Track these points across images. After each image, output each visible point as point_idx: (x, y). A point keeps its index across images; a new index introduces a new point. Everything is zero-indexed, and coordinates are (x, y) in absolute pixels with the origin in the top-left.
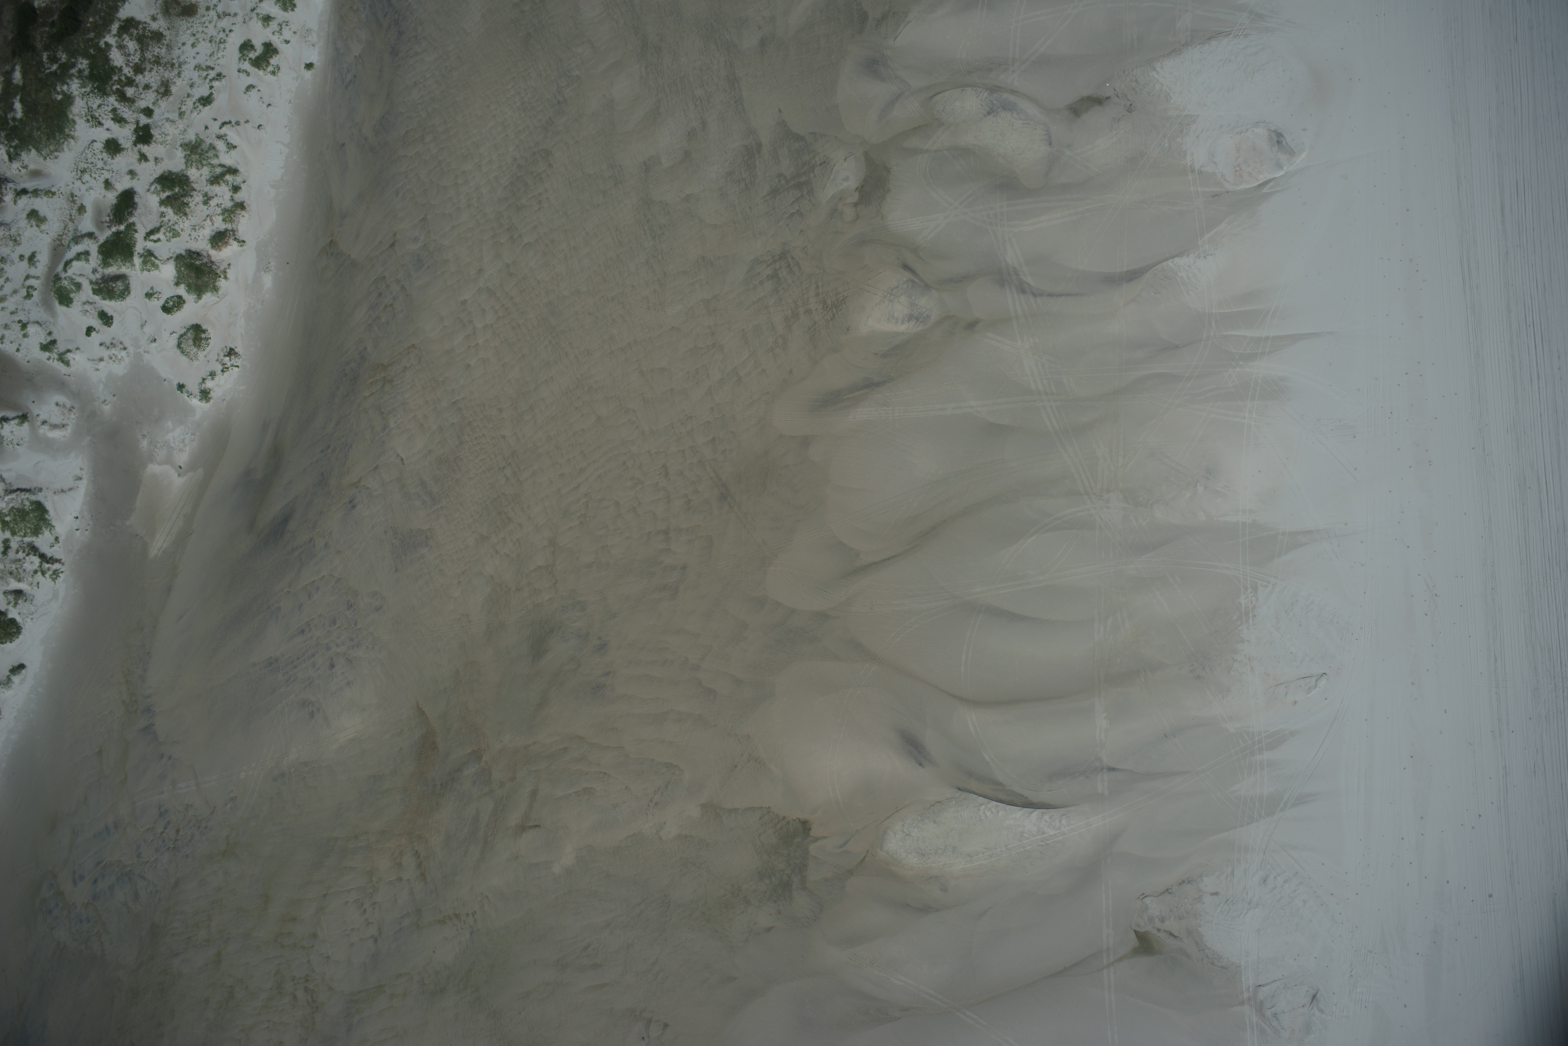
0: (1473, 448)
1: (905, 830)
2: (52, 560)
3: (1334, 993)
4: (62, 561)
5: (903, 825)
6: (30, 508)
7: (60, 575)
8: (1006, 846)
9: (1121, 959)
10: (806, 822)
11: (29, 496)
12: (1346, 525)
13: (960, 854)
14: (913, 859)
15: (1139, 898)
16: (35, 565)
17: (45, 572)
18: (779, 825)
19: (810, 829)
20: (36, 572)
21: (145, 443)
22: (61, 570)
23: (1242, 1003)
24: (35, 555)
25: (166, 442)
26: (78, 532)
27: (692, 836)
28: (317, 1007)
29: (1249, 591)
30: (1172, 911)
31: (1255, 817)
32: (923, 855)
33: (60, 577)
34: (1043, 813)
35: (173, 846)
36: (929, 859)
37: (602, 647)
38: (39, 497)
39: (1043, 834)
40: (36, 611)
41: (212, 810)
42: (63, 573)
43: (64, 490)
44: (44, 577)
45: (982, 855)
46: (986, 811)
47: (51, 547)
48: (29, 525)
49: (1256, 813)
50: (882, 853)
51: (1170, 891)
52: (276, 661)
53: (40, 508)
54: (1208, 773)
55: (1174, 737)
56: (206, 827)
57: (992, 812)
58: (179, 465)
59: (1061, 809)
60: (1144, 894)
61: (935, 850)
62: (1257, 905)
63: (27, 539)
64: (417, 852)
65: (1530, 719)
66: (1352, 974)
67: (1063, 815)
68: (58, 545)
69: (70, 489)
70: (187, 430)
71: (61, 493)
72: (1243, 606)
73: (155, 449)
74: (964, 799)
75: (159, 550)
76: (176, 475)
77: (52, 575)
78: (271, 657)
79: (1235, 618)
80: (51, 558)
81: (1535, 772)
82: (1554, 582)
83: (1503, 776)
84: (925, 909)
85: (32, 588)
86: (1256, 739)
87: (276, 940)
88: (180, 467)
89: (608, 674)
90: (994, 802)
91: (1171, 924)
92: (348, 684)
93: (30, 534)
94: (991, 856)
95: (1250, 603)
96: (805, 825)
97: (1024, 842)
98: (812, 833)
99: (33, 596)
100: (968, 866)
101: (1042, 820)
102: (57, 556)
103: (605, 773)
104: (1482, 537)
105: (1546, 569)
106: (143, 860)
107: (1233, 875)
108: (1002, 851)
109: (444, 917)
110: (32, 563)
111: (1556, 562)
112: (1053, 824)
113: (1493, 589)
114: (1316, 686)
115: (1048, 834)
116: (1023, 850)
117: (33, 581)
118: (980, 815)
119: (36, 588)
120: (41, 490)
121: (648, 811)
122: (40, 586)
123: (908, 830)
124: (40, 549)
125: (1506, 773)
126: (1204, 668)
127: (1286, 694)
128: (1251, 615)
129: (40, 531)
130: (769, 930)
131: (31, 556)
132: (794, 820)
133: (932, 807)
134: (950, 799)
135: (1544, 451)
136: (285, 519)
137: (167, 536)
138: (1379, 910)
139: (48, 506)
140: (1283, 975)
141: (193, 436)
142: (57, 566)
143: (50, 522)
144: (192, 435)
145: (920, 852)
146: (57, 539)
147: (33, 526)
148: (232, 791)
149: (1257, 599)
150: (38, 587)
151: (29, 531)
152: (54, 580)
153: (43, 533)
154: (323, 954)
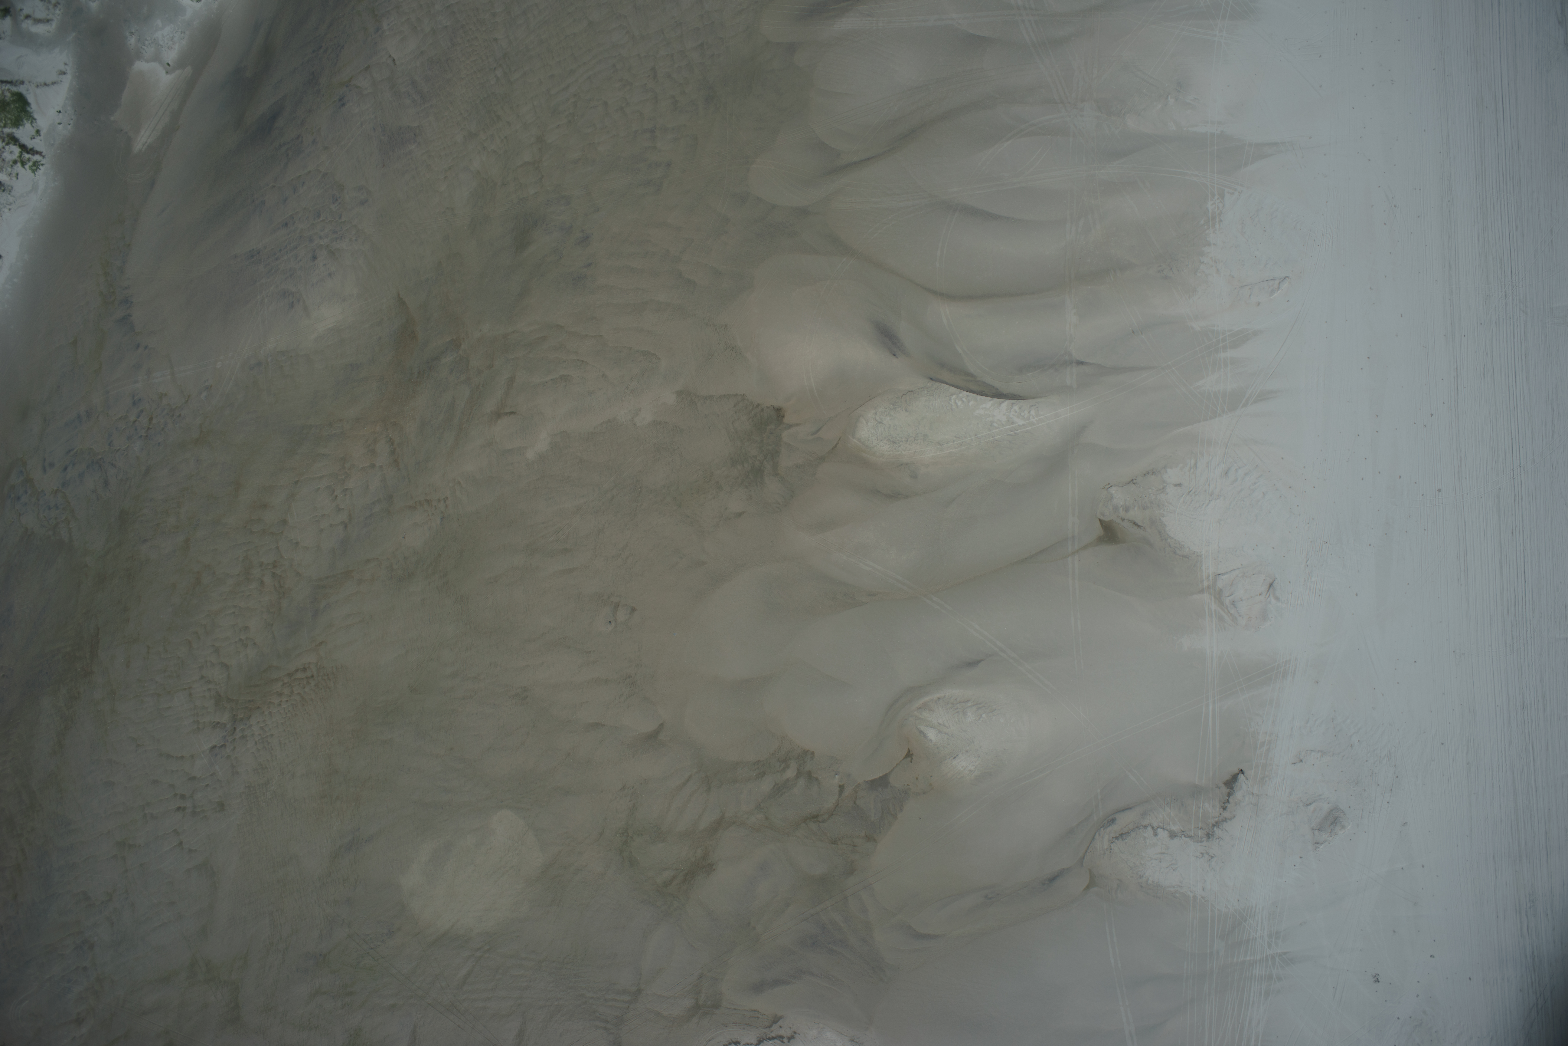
0: (1434, 69)
1: (877, 418)
2: (32, 152)
3: (1290, 582)
4: (43, 154)
5: (876, 413)
6: (11, 99)
7: (41, 167)
8: (976, 435)
9: (1085, 547)
10: (780, 410)
11: (10, 88)
12: (1310, 138)
13: (931, 442)
14: (884, 446)
15: (1104, 488)
16: (15, 155)
17: (25, 163)
18: (753, 412)
19: (784, 416)
20: (15, 162)
21: (132, 41)
22: (42, 163)
23: (1202, 591)
24: (15, 145)
25: (154, 39)
26: (61, 126)
27: (666, 423)
28: (284, 593)
29: (1216, 197)
30: (1136, 501)
31: (1218, 411)
32: (894, 442)
33: (40, 169)
34: (1013, 404)
35: (145, 435)
36: (899, 446)
37: (585, 240)
38: (22, 89)
39: (1012, 424)
40: (14, 202)
41: (187, 399)
42: (44, 166)
43: (47, 83)
44: (24, 168)
45: (952, 443)
46: (957, 401)
47: (31, 139)
48: (9, 116)
49: (1219, 409)
50: (854, 440)
51: (1134, 481)
52: (259, 253)
53: (21, 101)
54: (1174, 368)
55: (1142, 334)
56: (180, 416)
57: (963, 402)
58: (167, 62)
59: (1030, 400)
60: (1109, 484)
61: (906, 438)
62: (1218, 496)
63: (7, 130)
64: (391, 439)
65: (1481, 324)
66: (1307, 564)
67: (1032, 406)
68: (39, 137)
69: (53, 83)
70: (177, 29)
71: (43, 86)
72: (1210, 211)
73: (143, 47)
74: (935, 389)
75: (144, 145)
76: (164, 72)
77: (32, 166)
78: (253, 250)
79: (1202, 222)
80: (32, 149)
81: (1484, 374)
82: (1507, 197)
83: (1455, 378)
84: (895, 496)
85: (11, 179)
86: (1221, 337)
87: (245, 527)
88: (168, 64)
89: (589, 265)
90: (965, 392)
91: (1135, 514)
92: (330, 275)
93: (10, 125)
94: (961, 445)
95: (1216, 209)
96: (779, 412)
97: (993, 431)
98: (785, 420)
99: (12, 187)
100: (939, 454)
101: (1012, 410)
102: (37, 148)
103: (583, 361)
104: (1440, 153)
105: (1499, 183)
106: (115, 448)
107: (1196, 467)
108: (972, 440)
109: (416, 502)
110: (11, 152)
111: (1510, 177)
112: (1022, 414)
113: (1449, 201)
114: (1279, 288)
115: (1017, 424)
116: (992, 439)
117: (12, 171)
118: (951, 405)
119: (14, 179)
120: (22, 83)
121: (623, 398)
122: (19, 177)
123: (880, 418)
124: (20, 140)
125: (1457, 374)
126: (1171, 269)
127: (1250, 296)
128: (1217, 220)
129: (21, 123)
130: (740, 514)
131: (10, 145)
132: (768, 408)
133: (904, 396)
134: (922, 388)
135: (1501, 73)
136: (274, 116)
137: (152, 132)
138: (1334, 502)
139: (30, 98)
140: (1242, 565)
141: (182, 35)
142: (37, 158)
143: (32, 114)
144: (182, 33)
145: (891, 440)
146: (38, 132)
147: (13, 117)
148: (208, 380)
149: (1224, 205)
150: (17, 178)
151: (9, 122)
152: (34, 171)
153: (24, 125)
154: (292, 540)
